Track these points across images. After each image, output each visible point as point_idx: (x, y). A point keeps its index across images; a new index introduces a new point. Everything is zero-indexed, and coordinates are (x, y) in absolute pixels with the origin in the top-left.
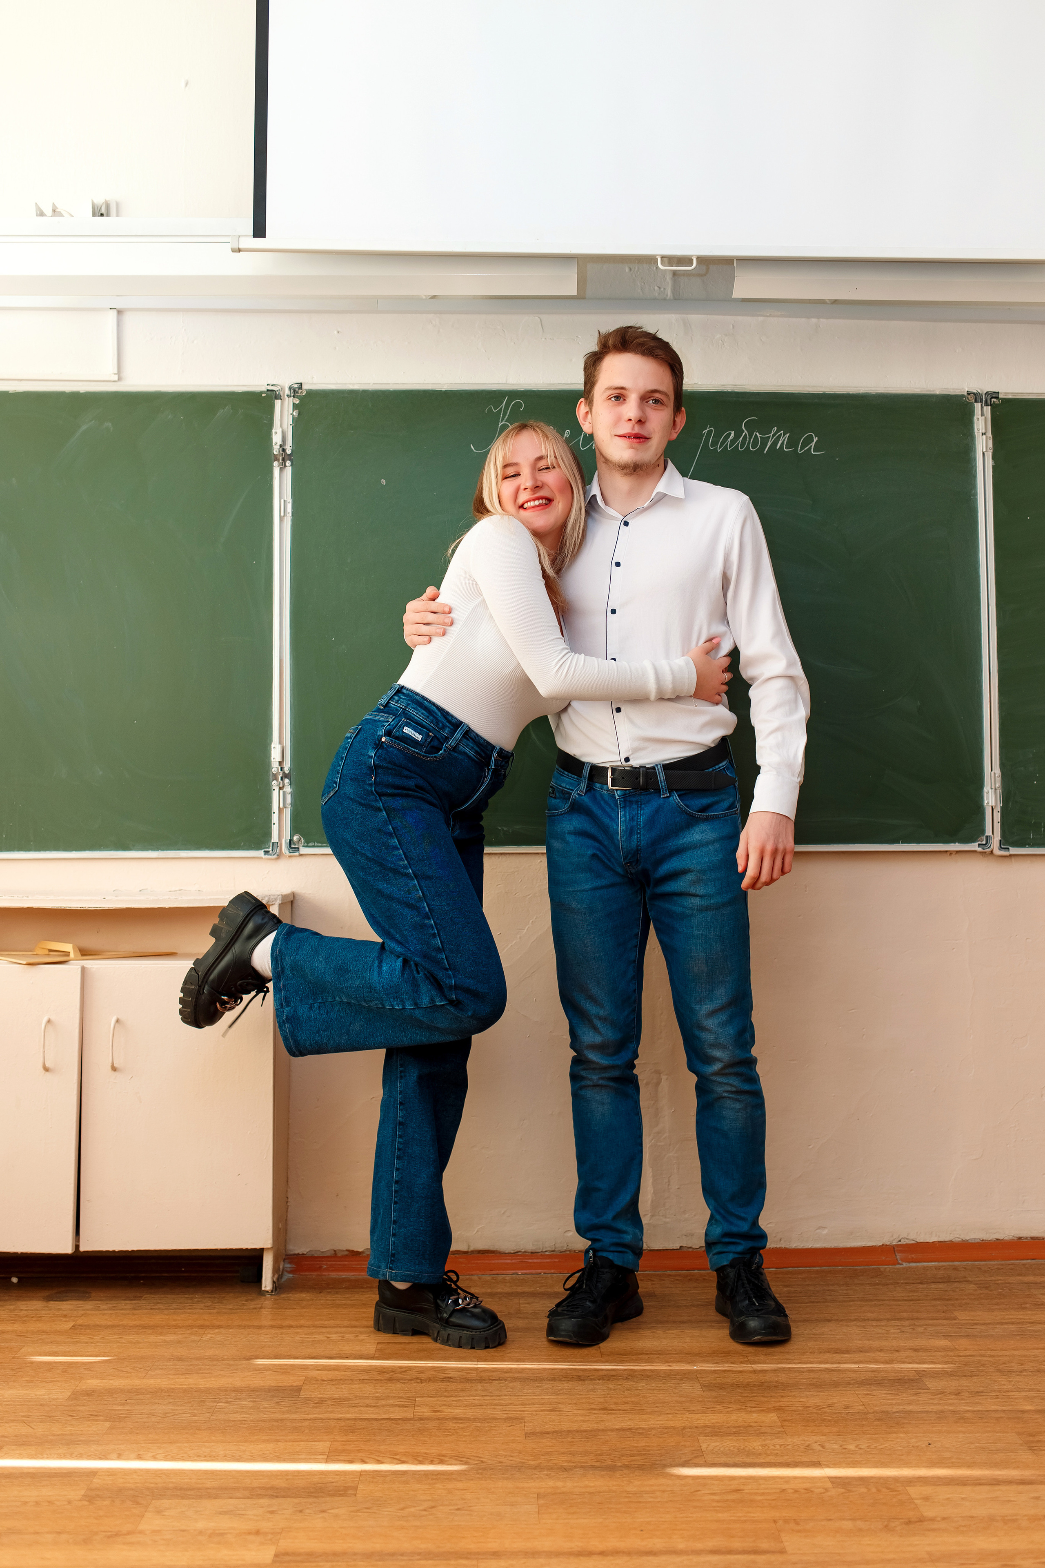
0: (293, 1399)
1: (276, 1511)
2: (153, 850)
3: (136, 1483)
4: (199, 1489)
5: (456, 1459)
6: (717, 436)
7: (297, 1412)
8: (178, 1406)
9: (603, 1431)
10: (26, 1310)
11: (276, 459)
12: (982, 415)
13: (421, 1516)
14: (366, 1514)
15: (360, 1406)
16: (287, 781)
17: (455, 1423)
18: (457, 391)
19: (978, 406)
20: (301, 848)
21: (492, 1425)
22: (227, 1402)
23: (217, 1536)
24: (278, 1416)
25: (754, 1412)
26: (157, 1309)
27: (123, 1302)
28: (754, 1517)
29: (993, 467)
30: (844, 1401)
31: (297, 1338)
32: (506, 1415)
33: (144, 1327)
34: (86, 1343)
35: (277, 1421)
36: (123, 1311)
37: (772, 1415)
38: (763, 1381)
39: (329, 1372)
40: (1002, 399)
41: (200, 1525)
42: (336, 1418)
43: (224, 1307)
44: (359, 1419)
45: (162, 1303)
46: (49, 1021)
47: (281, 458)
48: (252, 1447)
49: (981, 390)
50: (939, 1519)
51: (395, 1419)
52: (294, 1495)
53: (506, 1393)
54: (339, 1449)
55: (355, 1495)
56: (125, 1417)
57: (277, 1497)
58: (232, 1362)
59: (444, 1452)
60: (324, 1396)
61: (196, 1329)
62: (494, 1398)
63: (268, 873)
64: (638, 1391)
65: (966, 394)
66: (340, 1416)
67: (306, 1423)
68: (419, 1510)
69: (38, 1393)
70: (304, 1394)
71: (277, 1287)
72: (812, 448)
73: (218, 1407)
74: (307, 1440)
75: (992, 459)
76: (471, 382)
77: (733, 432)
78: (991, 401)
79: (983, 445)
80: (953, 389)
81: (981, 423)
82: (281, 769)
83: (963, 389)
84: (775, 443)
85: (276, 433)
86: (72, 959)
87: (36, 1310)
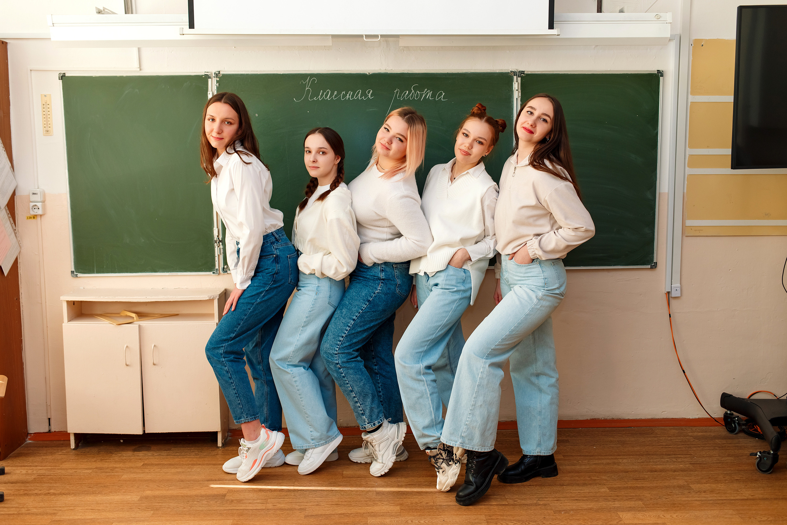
0: (222, 500)
2: (167, 272)
6: (401, 93)
7: (222, 506)
8: (179, 503)
10: (125, 456)
12: (517, 81)
15: (247, 503)
16: (221, 243)
17: (280, 511)
18: (287, 74)
19: (515, 77)
20: (228, 271)
21: (293, 512)
22: (198, 502)
24: (215, 508)
26: (176, 455)
27: (163, 451)
30: (427, 500)
32: (300, 507)
33: (170, 465)
34: (147, 473)
35: (214, 510)
36: (163, 457)
37: (398, 507)
40: (525, 74)
42: (237, 509)
43: (202, 454)
45: (178, 452)
46: (127, 347)
49: (517, 70)
53: (302, 497)
56: (159, 509)
58: (201, 482)
60: (234, 498)
61: (190, 466)
62: (297, 499)
63: (215, 281)
64: (352, 496)
65: (510, 72)
66: (238, 508)
67: (225, 511)
69: (128, 498)
70: (227, 498)
71: (224, 444)
72: (442, 98)
73: (194, 504)
75: (521, 101)
76: (293, 70)
77: (408, 91)
78: (521, 75)
79: (517, 95)
80: (504, 70)
81: (516, 85)
82: (218, 239)
83: (509, 69)
84: (426, 96)
85: (209, 94)
86: (135, 321)
87: (130, 456)
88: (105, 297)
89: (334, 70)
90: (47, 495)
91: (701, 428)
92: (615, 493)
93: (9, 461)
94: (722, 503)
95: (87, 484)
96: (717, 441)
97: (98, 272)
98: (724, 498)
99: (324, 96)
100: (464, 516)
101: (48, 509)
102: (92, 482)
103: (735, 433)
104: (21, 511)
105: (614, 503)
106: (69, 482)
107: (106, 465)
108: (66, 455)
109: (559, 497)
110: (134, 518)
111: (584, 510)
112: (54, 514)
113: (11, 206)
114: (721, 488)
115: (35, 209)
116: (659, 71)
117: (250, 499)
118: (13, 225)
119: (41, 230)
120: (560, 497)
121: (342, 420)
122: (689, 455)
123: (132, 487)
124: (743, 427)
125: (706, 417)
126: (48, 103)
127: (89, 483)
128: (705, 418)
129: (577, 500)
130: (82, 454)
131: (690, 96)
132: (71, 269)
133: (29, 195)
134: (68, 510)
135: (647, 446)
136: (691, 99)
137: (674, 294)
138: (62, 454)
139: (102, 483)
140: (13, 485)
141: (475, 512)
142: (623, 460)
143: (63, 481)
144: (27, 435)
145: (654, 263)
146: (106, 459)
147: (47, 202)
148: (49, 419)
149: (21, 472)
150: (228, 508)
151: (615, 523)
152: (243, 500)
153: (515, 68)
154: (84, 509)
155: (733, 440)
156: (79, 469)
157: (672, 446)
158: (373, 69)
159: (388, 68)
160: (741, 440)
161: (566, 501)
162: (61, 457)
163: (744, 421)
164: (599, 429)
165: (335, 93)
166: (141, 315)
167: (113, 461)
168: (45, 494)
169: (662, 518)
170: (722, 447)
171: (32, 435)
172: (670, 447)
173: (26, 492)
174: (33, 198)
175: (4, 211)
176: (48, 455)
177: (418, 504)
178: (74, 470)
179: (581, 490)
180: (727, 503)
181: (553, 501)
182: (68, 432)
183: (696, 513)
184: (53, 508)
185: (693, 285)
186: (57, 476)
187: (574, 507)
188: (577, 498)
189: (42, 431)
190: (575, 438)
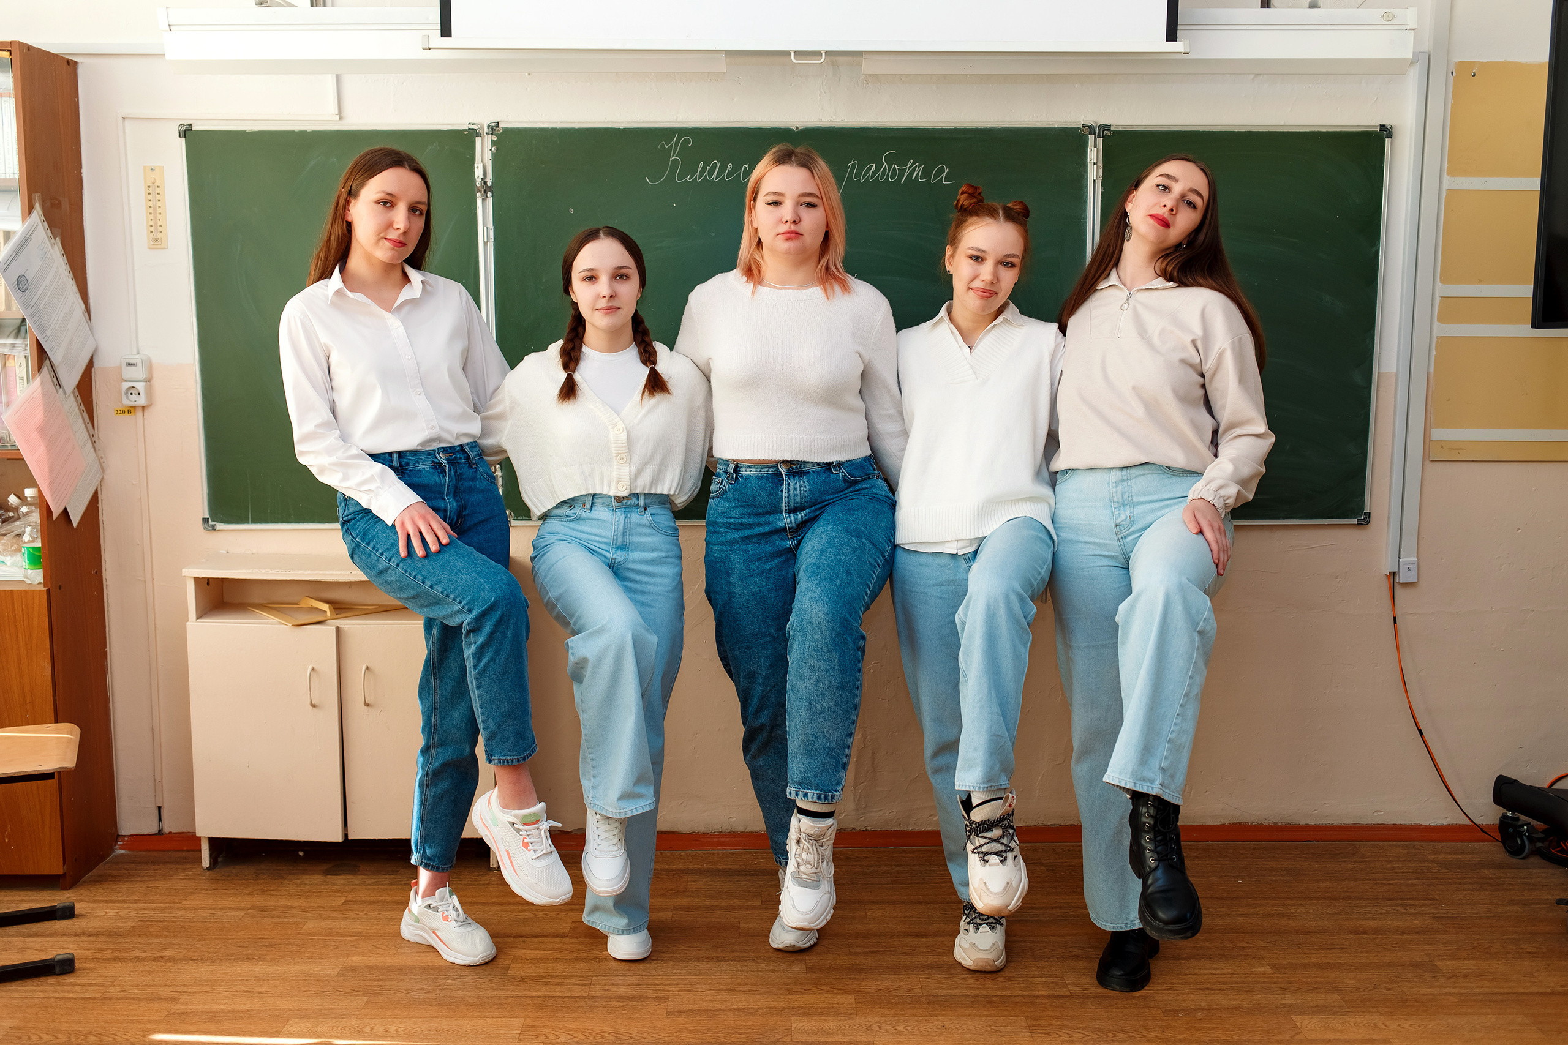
0: (503, 977)
5: (613, 1035)
6: (861, 168)
8: (417, 982)
9: (724, 1010)
10: (309, 885)
11: (479, 191)
12: (1095, 146)
17: (618, 1001)
18: (633, 128)
19: (1091, 138)
21: (643, 1003)
22: (454, 979)
24: (490, 993)
25: (838, 994)
27: (384, 876)
29: (1103, 192)
30: (908, 984)
31: (512, 916)
32: (656, 995)
33: (397, 902)
34: (353, 919)
35: (488, 998)
36: (383, 887)
37: (851, 997)
38: (854, 963)
39: (532, 951)
40: (1113, 131)
42: (532, 995)
44: (549, 997)
46: (313, 669)
47: (483, 190)
48: (467, 1022)
49: (1095, 122)
51: (575, 998)
53: (660, 973)
54: (530, 1024)
56: (378, 994)
59: (605, 1028)
62: (651, 977)
65: (1081, 126)
66: (534, 994)
67: (510, 1000)
69: (316, 969)
70: (511, 972)
72: (943, 178)
73: (447, 984)
74: (508, 1017)
75: (1102, 185)
76: (646, 120)
77: (874, 165)
78: (1103, 133)
79: (1094, 173)
80: (1070, 122)
81: (1093, 154)
83: (1079, 122)
84: (911, 174)
85: (478, 167)
86: (329, 618)
87: (317, 885)
88: (271, 572)
89: (726, 120)
90: (159, 961)
91: (1453, 844)
92: (1284, 975)
93: (81, 891)
94: (1502, 1001)
95: (236, 940)
96: (1485, 871)
97: (256, 521)
98: (1506, 991)
99: (707, 173)
100: (984, 1018)
101: (161, 989)
102: (245, 937)
103: (1523, 856)
104: (108, 992)
105: (1283, 996)
106: (202, 935)
107: (271, 902)
108: (193, 881)
109: (1172, 983)
110: (330, 1011)
111: (1224, 1009)
112: (174, 999)
113: (85, 388)
114: (1497, 968)
115: (132, 394)
116: (1384, 126)
117: (557, 977)
118: (90, 426)
119: (144, 436)
120: (1175, 983)
121: (734, 819)
122: (1431, 900)
123: (324, 947)
124: (1539, 845)
125: (1462, 823)
126: (157, 184)
127: (239, 937)
128: (1460, 825)
129: (1208, 989)
130: (224, 878)
131: (1446, 178)
132: (204, 514)
133: (121, 367)
134: (200, 992)
135: (1346, 879)
136: (1448, 183)
137: (1402, 578)
138: (185, 879)
139: (265, 939)
140: (92, 939)
141: (1004, 1010)
142: (1298, 909)
143: (189, 933)
144: (117, 838)
145: (1365, 514)
146: (272, 890)
147: (156, 382)
148: (160, 808)
149: (106, 913)
150: (514, 994)
151: (1288, 1038)
152: (542, 977)
153: (1091, 119)
154: (231, 990)
155: (1518, 870)
156: (220, 909)
157: (1394, 882)
158: (806, 120)
159: (835, 117)
160: (1534, 871)
161: (1187, 991)
162: (183, 885)
163: (1541, 832)
164: (1248, 844)
165: (730, 167)
166: (340, 608)
167: (285, 895)
168: (155, 960)
169: (1381, 1029)
170: (1498, 885)
171: (126, 839)
172: (1391, 882)
173: (116, 954)
174: (129, 373)
175: (72, 399)
176: (158, 880)
177: (892, 991)
178: (210, 911)
179: (1217, 969)
180: (1512, 1000)
181: (1160, 990)
182: (197, 835)
183: (1450, 1021)
184: (171, 988)
185: (1442, 559)
186: (177, 923)
187: (1203, 1004)
188: (1209, 986)
189: (145, 832)
190: (1199, 862)
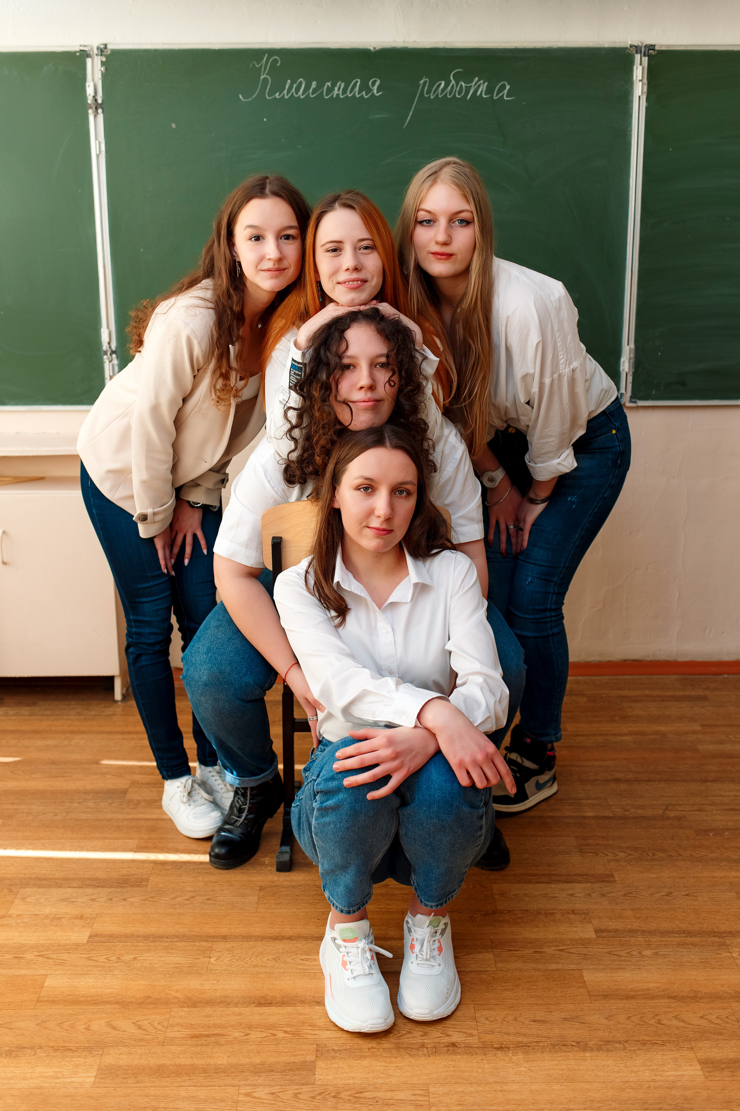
0: (121, 800)
1: (95, 899)
2: (22, 405)
3: (13, 874)
4: (51, 879)
6: (431, 86)
7: (121, 812)
8: (47, 805)
11: (91, 108)
12: (641, 64)
13: (184, 905)
14: (151, 902)
16: (114, 356)
18: (227, 49)
19: (638, 57)
22: (79, 803)
23: (56, 919)
24: (109, 816)
26: (45, 715)
27: (24, 707)
28: (391, 909)
29: (647, 108)
35: (107, 820)
36: (23, 717)
40: (657, 50)
41: (47, 911)
43: (89, 713)
47: (94, 107)
49: (642, 43)
50: (506, 912)
52: (108, 885)
55: (147, 886)
56: (12, 816)
57: (98, 887)
58: (86, 767)
61: (68, 735)
65: (628, 46)
67: (126, 823)
68: (184, 900)
70: (129, 796)
71: (125, 696)
72: (505, 94)
73: (72, 807)
75: (646, 101)
76: (238, 42)
77: (443, 82)
78: (648, 53)
79: (640, 90)
80: (620, 42)
81: (639, 72)
82: (110, 347)
83: (627, 42)
84: (476, 91)
85: (89, 86)
89: (311, 41)
99: (294, 90)
141: (557, 831)
150: (130, 816)
153: (638, 40)
158: (382, 41)
165: (314, 85)
